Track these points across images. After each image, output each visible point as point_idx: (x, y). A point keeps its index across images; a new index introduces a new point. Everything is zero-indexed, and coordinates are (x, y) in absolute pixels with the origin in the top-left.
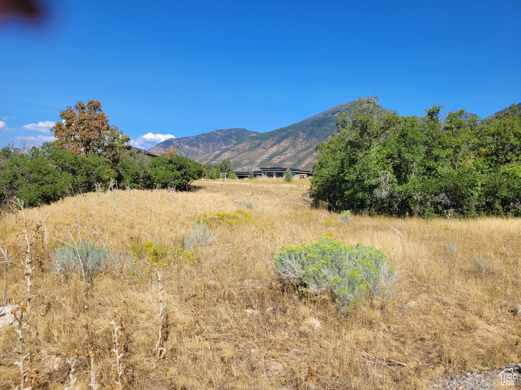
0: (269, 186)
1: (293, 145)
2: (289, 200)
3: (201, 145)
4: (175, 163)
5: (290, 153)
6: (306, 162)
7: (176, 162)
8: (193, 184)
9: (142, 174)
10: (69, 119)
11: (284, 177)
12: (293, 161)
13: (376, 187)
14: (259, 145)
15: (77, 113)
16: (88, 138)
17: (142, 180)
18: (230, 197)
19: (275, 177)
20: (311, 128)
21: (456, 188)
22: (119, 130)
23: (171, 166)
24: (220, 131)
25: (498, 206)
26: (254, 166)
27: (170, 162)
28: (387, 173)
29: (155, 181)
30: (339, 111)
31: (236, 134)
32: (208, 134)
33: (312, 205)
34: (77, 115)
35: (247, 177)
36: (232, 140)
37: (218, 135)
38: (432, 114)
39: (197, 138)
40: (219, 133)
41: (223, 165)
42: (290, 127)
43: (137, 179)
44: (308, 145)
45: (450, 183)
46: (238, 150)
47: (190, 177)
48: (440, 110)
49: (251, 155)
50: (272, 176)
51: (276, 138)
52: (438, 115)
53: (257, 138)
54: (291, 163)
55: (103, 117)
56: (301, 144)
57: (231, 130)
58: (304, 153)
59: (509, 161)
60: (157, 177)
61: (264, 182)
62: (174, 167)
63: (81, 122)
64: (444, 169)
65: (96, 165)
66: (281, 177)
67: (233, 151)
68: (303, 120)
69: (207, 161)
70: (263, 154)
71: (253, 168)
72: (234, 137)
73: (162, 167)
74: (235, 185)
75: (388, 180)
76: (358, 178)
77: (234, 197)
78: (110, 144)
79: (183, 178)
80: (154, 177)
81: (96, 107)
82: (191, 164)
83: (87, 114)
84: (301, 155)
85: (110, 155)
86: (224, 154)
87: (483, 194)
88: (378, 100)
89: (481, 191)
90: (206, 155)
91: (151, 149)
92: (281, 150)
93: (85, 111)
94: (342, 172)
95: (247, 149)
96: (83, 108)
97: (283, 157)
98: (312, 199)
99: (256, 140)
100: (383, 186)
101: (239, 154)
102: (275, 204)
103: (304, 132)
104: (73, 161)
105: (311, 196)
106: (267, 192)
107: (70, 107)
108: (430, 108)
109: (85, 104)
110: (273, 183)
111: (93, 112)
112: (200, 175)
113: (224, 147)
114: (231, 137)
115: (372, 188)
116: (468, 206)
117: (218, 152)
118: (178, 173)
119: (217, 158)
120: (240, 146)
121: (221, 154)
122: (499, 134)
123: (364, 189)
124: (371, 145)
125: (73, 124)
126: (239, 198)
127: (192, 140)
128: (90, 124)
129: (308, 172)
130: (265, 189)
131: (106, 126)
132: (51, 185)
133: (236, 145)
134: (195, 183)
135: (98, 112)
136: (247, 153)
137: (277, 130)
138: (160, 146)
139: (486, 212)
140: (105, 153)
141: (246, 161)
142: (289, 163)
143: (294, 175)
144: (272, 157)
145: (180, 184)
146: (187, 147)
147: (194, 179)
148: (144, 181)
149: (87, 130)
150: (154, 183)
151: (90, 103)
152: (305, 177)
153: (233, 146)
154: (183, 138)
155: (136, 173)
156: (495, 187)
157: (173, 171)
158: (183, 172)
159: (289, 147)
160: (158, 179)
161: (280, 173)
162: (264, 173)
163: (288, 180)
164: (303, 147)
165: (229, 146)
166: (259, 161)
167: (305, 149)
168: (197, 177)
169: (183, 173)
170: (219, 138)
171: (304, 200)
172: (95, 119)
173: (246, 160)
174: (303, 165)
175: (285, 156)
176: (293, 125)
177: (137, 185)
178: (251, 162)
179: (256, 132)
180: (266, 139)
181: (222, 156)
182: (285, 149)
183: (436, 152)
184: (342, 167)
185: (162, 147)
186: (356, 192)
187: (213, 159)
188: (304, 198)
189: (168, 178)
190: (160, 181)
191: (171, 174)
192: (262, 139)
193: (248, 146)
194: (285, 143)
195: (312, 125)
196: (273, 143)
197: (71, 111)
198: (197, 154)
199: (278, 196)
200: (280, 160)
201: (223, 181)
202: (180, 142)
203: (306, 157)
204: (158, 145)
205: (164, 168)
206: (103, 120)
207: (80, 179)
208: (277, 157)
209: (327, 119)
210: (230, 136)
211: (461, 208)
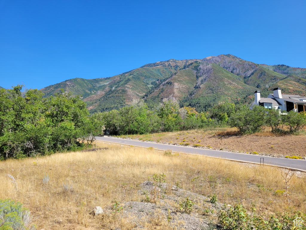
21: (37, 137)
25: (59, 146)
38: (17, 90)
45: (33, 135)
48: (22, 88)
52: (20, 91)
59: (62, 120)
64: (28, 126)
87: (51, 139)
89: (50, 138)
108: (15, 86)
116: (44, 148)
139: (53, 150)
156: (58, 135)
183: (23, 115)
211: (39, 149)
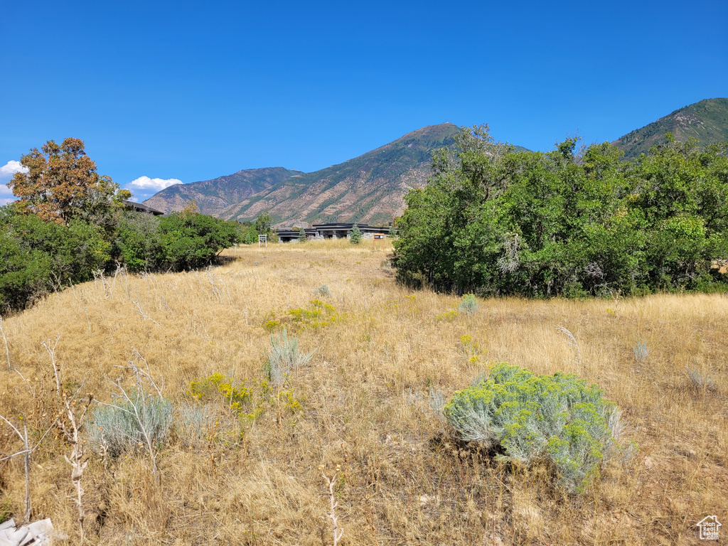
0: (331, 252)
1: (353, 188)
2: (364, 272)
3: (222, 193)
4: (195, 225)
5: (348, 201)
6: (372, 213)
7: (196, 223)
8: (222, 254)
9: (148, 244)
10: (34, 167)
11: (349, 237)
12: (353, 211)
13: (499, 255)
14: (304, 190)
15: (46, 157)
16: (67, 196)
17: (149, 253)
18: (280, 271)
19: (335, 236)
20: (376, 164)
21: (611, 253)
22: (114, 181)
23: (189, 230)
24: (249, 172)
25: (664, 276)
26: (299, 220)
27: (188, 224)
28: (514, 236)
29: (169, 253)
30: (413, 140)
31: (271, 176)
32: (230, 176)
33: (398, 278)
34: (48, 162)
35: (296, 238)
36: (266, 184)
37: (245, 177)
38: (565, 150)
39: (215, 182)
40: (246, 175)
41: (260, 223)
42: (347, 164)
43: (142, 251)
44: (373, 188)
45: (603, 248)
46: (275, 198)
47: (219, 244)
48: (576, 144)
49: (294, 204)
50: (332, 236)
51: (328, 180)
52: (573, 151)
53: (301, 180)
54: (351, 215)
55: (88, 163)
56: (363, 186)
57: (264, 169)
58: (368, 199)
59: (672, 214)
60: (171, 247)
61: (322, 246)
62: (195, 231)
63: (54, 172)
64: (591, 228)
65: (85, 238)
66: (344, 238)
67: (268, 199)
68: (364, 153)
69: (232, 216)
70: (310, 203)
71: (298, 223)
72: (268, 179)
73: (176, 231)
74: (282, 252)
75: (516, 244)
76: (473, 242)
77: (286, 271)
78: (101, 203)
79: (208, 247)
80: (167, 247)
81: (76, 148)
82: (219, 225)
83: (62, 160)
84: (364, 203)
85: (102, 220)
86: (254, 205)
87: (644, 260)
88: (488, 130)
89: (642, 257)
90: (230, 207)
91: (146, 200)
92: (335, 197)
93: (59, 154)
94: (449, 234)
95: (288, 196)
96: (56, 151)
97: (339, 207)
98: (396, 269)
99: (300, 183)
100: (510, 253)
101: (276, 204)
102: (345, 279)
103: (367, 169)
104: (49, 234)
105: (394, 265)
106: (331, 261)
107: (36, 150)
108: (562, 141)
109: (59, 143)
110: (335, 247)
111: (72, 156)
112: (233, 240)
113: (254, 195)
114: (264, 180)
115: (494, 257)
116: (626, 278)
117: (246, 202)
118: (201, 240)
119: (245, 210)
120: (278, 193)
121: (251, 204)
122: (660, 176)
123: (482, 259)
124: (487, 195)
125: (41, 175)
126: (293, 272)
127: (207, 186)
128: (69, 175)
129: (381, 228)
130: (327, 257)
131: (93, 176)
132: (18, 273)
133: (271, 191)
134: (224, 252)
135: (79, 156)
136: (286, 203)
137: (329, 168)
138: (161, 196)
139: (649, 285)
140: (93, 218)
141: (287, 214)
142: (348, 214)
143: (363, 233)
144: (323, 206)
145: (205, 256)
146: (201, 196)
147: (225, 247)
148: (153, 255)
149: (64, 183)
150: (168, 257)
151: (67, 143)
152: (381, 237)
153: (267, 192)
154: (194, 183)
155: (140, 243)
156: (661, 250)
157: (193, 237)
158: (207, 237)
159: (347, 192)
160: (172, 251)
161: (342, 231)
162: (319, 232)
163: (356, 242)
164: (367, 191)
165: (262, 193)
166: (305, 212)
167: (369, 195)
168: (228, 243)
169: (208, 240)
170: (246, 182)
171: (385, 271)
172: (76, 166)
173: (287, 212)
174: (368, 217)
175: (342, 205)
176: (351, 160)
177: (142, 261)
178: (295, 215)
179: (299, 172)
180: (315, 181)
181: (252, 207)
182: (342, 195)
183: (580, 205)
184: (446, 228)
185: (163, 197)
186: (473, 263)
187: (240, 212)
188: (384, 268)
189: (187, 249)
190: (175, 253)
191: (191, 241)
192: (307, 182)
193: (289, 192)
194: (341, 187)
195: (378, 160)
196: (324, 186)
197: (38, 155)
198: (216, 206)
199: (347, 266)
200: (335, 210)
201: (263, 246)
202: (189, 189)
203: (371, 205)
204: (157, 194)
205: (179, 233)
206: (88, 169)
207: (62, 260)
208: (331, 206)
209: (398, 151)
210: (262, 179)
211: (616, 280)
